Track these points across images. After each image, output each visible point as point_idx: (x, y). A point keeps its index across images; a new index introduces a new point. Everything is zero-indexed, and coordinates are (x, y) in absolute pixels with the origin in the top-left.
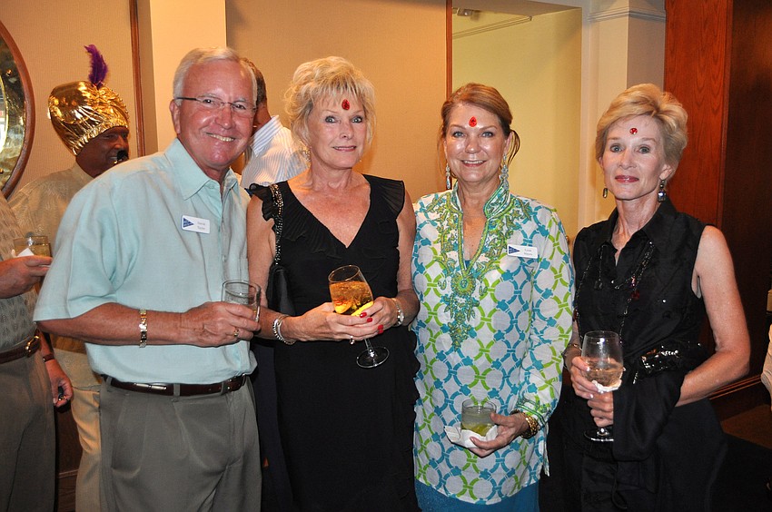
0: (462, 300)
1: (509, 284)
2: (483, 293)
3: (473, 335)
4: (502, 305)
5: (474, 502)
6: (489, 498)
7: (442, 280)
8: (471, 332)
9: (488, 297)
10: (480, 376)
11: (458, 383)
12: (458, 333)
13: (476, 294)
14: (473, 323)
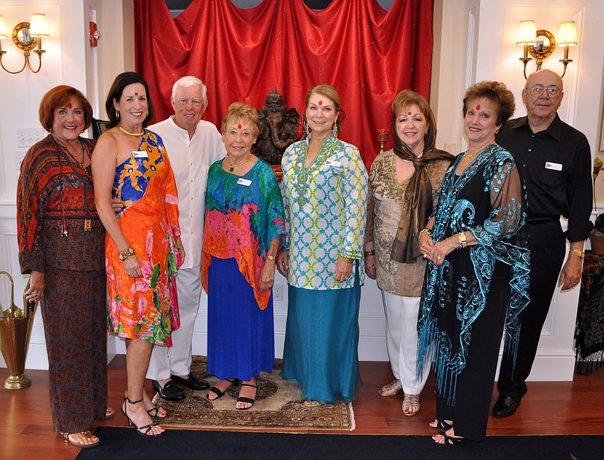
0: (302, 186)
1: (322, 176)
2: (310, 181)
3: (308, 202)
4: (319, 187)
5: (312, 289)
6: (320, 287)
7: (293, 176)
8: (307, 201)
9: (313, 183)
10: (314, 223)
11: (305, 227)
12: (302, 201)
13: (308, 182)
14: (307, 196)
